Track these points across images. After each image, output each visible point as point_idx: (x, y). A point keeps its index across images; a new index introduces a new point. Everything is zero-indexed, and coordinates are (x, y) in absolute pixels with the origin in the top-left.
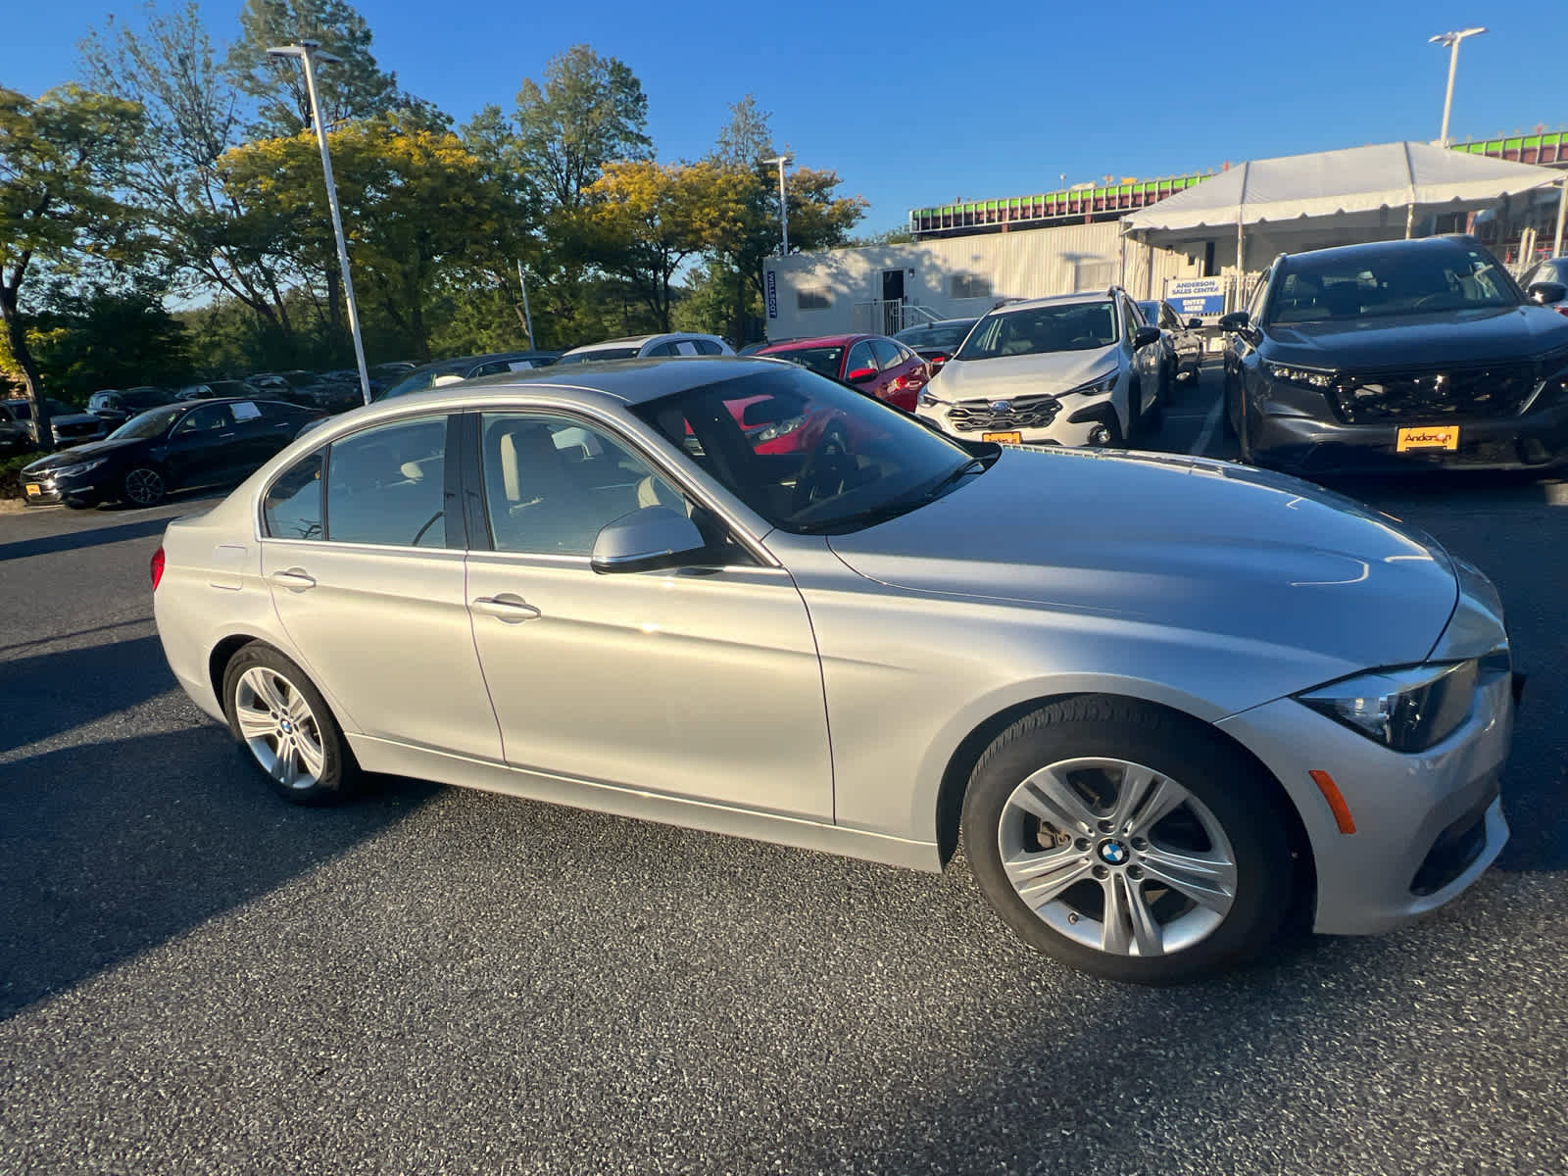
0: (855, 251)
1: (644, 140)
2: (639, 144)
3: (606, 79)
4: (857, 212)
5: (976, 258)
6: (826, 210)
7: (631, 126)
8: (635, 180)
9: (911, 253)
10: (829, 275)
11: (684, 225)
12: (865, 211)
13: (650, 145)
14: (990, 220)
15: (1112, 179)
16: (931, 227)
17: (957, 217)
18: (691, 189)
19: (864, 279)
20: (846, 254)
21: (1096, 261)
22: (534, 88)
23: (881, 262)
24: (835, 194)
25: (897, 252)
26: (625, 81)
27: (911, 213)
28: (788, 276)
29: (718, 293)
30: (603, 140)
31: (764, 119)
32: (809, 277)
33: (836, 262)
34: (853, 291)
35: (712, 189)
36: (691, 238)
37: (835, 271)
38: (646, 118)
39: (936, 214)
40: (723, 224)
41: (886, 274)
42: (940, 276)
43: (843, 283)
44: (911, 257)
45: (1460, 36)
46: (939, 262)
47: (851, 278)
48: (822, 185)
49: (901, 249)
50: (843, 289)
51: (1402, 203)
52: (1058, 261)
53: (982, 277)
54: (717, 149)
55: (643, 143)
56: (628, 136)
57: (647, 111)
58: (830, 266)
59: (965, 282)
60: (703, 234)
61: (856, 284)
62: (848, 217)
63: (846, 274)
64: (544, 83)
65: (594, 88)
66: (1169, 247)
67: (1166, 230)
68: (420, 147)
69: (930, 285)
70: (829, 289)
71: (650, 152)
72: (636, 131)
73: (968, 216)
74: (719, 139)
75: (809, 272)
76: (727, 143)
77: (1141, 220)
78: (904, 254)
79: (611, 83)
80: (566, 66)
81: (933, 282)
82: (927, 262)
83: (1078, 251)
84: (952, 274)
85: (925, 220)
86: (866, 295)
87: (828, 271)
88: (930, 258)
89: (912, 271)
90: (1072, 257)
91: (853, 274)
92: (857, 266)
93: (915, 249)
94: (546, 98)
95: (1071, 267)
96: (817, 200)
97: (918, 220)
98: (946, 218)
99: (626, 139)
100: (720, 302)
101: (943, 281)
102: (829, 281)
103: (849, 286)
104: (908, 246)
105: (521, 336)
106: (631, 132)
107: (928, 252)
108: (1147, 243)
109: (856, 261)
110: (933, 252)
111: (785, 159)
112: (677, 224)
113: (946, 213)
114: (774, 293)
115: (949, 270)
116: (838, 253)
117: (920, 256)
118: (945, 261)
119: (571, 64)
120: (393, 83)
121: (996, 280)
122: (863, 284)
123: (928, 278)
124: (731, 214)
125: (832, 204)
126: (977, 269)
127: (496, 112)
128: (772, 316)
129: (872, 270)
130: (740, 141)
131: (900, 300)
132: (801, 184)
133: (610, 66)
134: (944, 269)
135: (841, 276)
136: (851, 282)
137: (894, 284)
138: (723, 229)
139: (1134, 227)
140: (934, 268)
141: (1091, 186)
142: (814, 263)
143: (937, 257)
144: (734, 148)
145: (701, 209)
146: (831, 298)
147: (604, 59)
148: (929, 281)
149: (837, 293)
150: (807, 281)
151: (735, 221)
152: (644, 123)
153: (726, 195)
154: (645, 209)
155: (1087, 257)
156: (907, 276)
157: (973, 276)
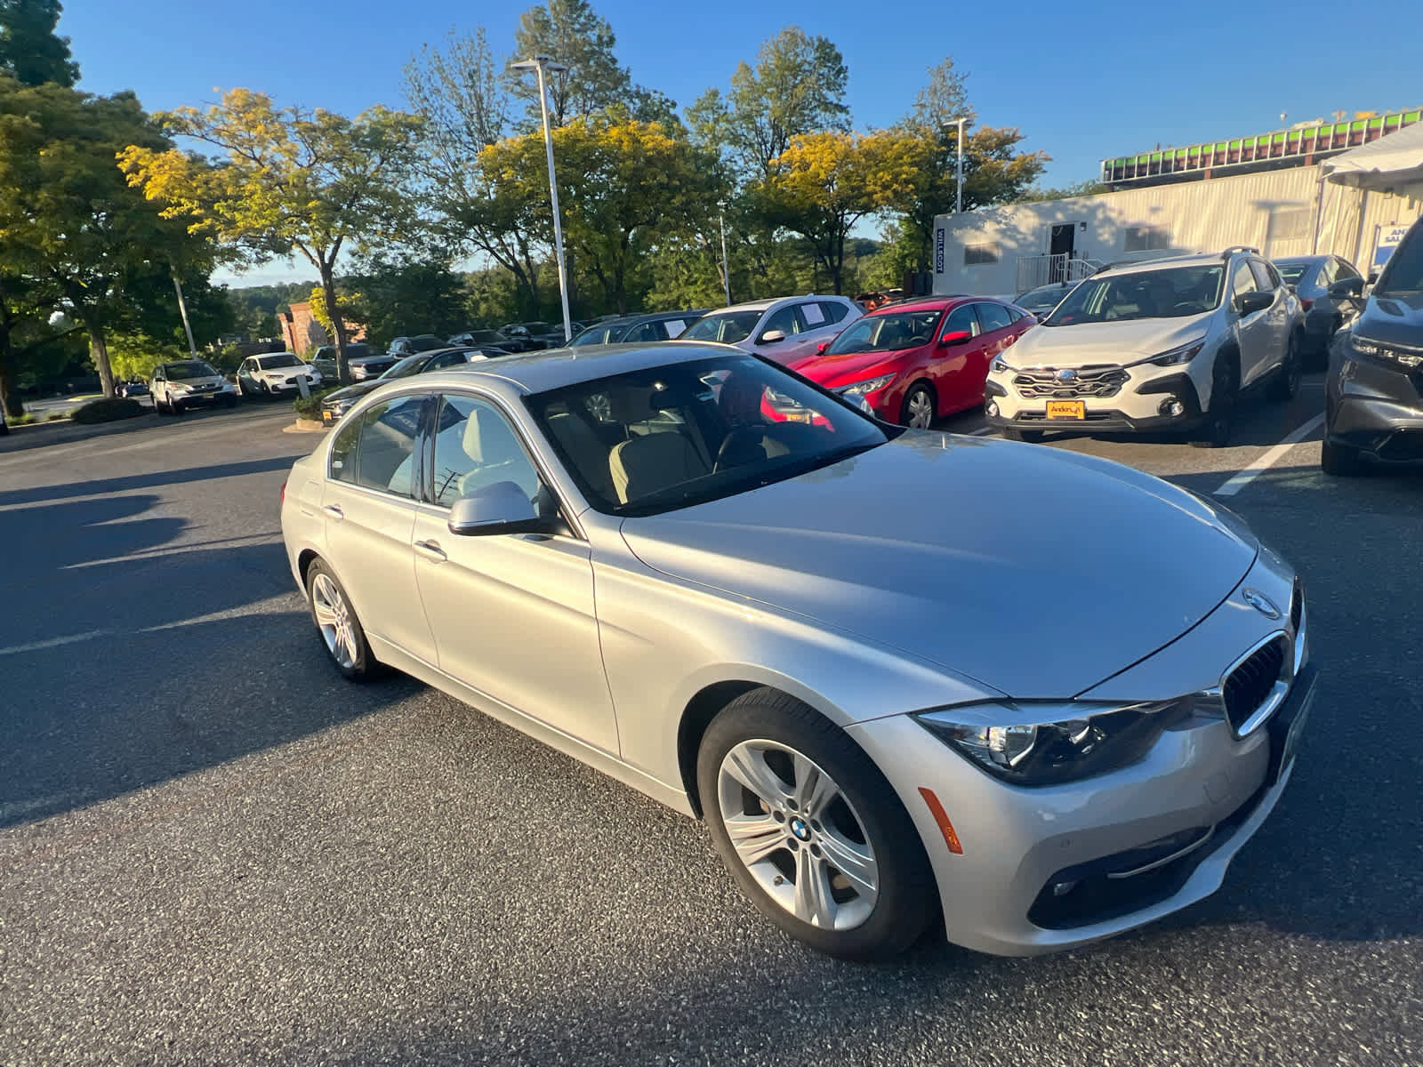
0: (1026, 207)
1: (843, 109)
2: (838, 113)
3: (811, 56)
4: (1038, 168)
5: (1154, 210)
6: (1006, 165)
7: (831, 97)
8: (817, 150)
9: (1084, 206)
10: (997, 230)
11: (859, 188)
12: (1046, 166)
13: (848, 113)
14: (1191, 166)
15: (1344, 114)
16: (1123, 178)
17: (1154, 166)
18: (868, 154)
19: (1034, 234)
20: (1017, 209)
21: (1296, 209)
22: (748, 69)
23: (1053, 216)
24: (1017, 150)
25: (1071, 206)
26: (828, 55)
27: (1103, 163)
28: (957, 233)
29: (903, 248)
30: (806, 112)
31: (963, 79)
32: (978, 233)
33: (1006, 218)
34: (1020, 246)
35: (889, 154)
36: (863, 200)
37: (1003, 226)
38: (845, 89)
39: (1130, 164)
40: (895, 186)
41: (1055, 229)
42: (1114, 229)
43: (1012, 238)
44: (1084, 210)
46: (1113, 215)
47: (1020, 233)
48: (1003, 142)
49: (1074, 203)
50: (1011, 244)
52: (1249, 209)
53: (1158, 230)
54: (913, 112)
55: (841, 112)
56: (827, 106)
57: (848, 82)
58: (999, 223)
59: (1140, 234)
60: (875, 196)
61: (1025, 239)
62: (1028, 171)
63: (1015, 229)
64: (756, 64)
65: (800, 66)
66: (1386, 191)
67: (1376, 172)
68: (629, 134)
69: (1101, 239)
70: (997, 245)
71: (847, 120)
72: (835, 102)
73: (1166, 163)
74: (916, 102)
75: (978, 229)
76: (923, 106)
77: (1342, 164)
78: (1076, 207)
79: (816, 59)
80: (777, 47)
81: (1106, 235)
82: (1100, 215)
83: (1274, 197)
84: (1127, 226)
85: (1118, 170)
86: (1033, 249)
87: (997, 227)
88: (1104, 212)
89: (1084, 224)
90: (1264, 205)
91: (1023, 229)
92: (1026, 220)
93: (1088, 203)
94: (758, 77)
95: (1263, 217)
96: (999, 157)
97: (1110, 170)
98: (1141, 167)
99: (825, 110)
100: (904, 257)
101: (1116, 234)
102: (998, 237)
103: (1017, 241)
104: (1082, 201)
105: (721, 291)
106: (831, 103)
107: (1102, 205)
108: (1359, 186)
109: (1026, 217)
110: (1108, 206)
111: (964, 120)
112: (853, 189)
113: (1142, 162)
114: (942, 249)
115: (1124, 222)
116: (1009, 209)
117: (1093, 211)
118: (1121, 213)
119: (781, 46)
120: (628, 78)
121: (1176, 231)
122: (1031, 239)
123: (1100, 231)
124: (904, 176)
125: (1014, 160)
126: (1155, 221)
127: (715, 94)
128: (939, 272)
129: (1042, 225)
130: (936, 102)
131: (1066, 255)
132: (983, 143)
133: (816, 43)
134: (1118, 222)
135: (1010, 231)
136: (1019, 236)
137: (1063, 239)
138: (895, 192)
139: (1335, 171)
140: (1108, 221)
141: (1317, 123)
142: (982, 219)
143: (1112, 210)
144: (929, 110)
145: (875, 174)
146: (998, 253)
147: (811, 38)
148: (1101, 235)
149: (1005, 249)
150: (976, 237)
151: (907, 182)
152: (844, 93)
153: (901, 158)
154: (823, 176)
155: (1284, 203)
156: (1078, 230)
157: (1150, 228)
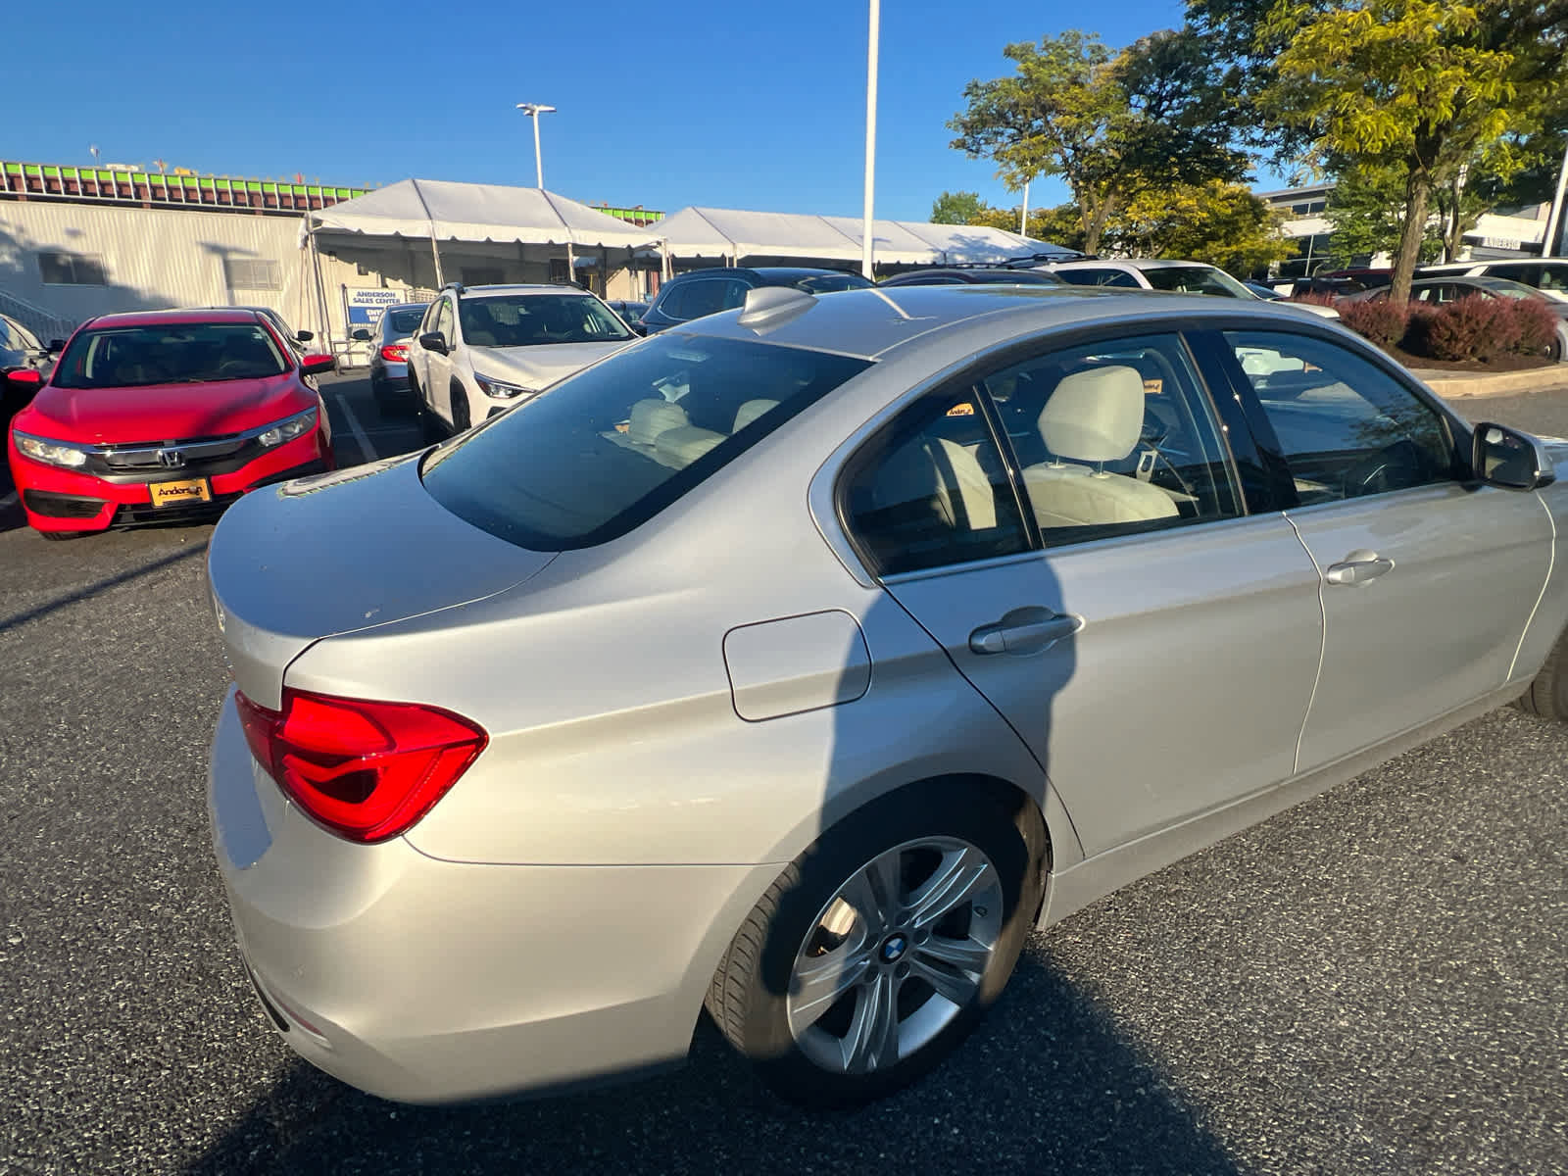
5: (74, 234)
21: (253, 258)
42: (16, 249)
45: (538, 109)
46: (11, 232)
51: (563, 242)
52: (198, 251)
53: (88, 259)
59: (61, 262)
90: (215, 249)
95: (216, 262)
101: (23, 258)
115: (31, 244)
118: (21, 230)
121: (111, 262)
126: (78, 247)
134: (21, 240)
155: (237, 250)
157: (74, 255)
